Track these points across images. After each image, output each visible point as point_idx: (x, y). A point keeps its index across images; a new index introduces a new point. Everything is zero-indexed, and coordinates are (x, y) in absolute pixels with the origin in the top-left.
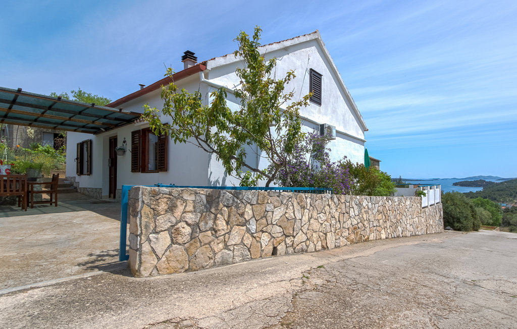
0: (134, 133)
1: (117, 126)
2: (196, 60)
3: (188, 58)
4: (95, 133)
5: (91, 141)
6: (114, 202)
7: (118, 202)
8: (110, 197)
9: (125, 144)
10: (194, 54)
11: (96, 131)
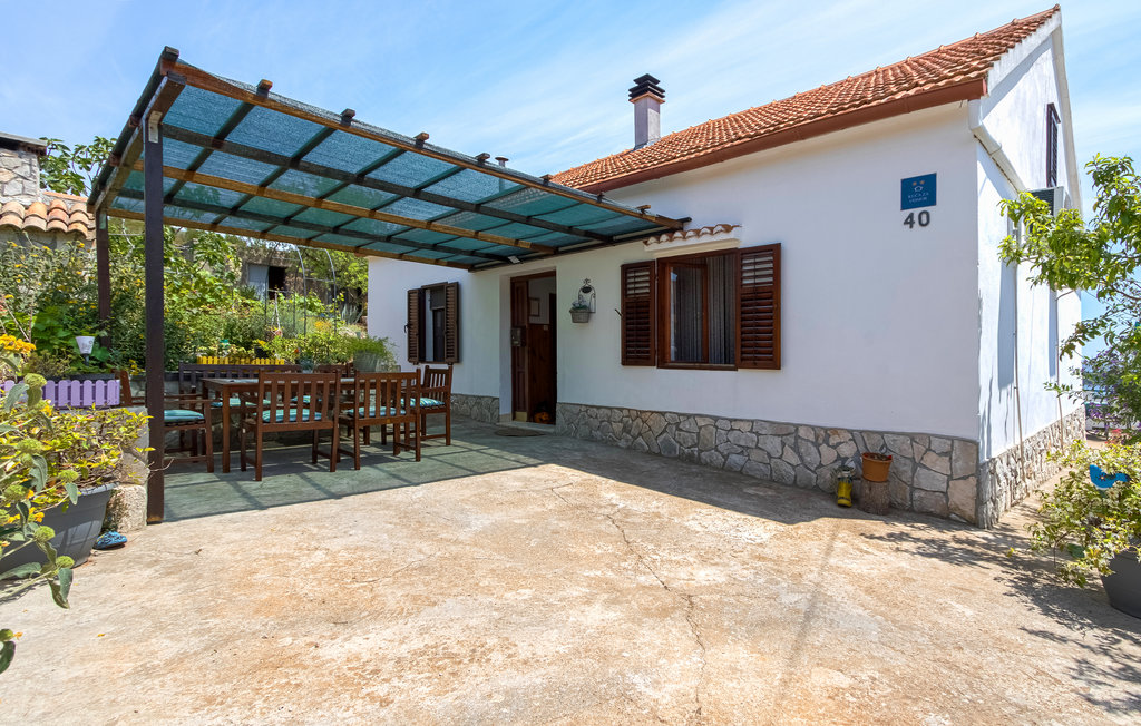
0: (627, 269)
1: (556, 251)
2: (663, 97)
3: (649, 93)
4: (472, 268)
5: (457, 286)
6: (554, 434)
7: (566, 434)
8: (514, 418)
9: (587, 297)
10: (657, 82)
11: (478, 262)
